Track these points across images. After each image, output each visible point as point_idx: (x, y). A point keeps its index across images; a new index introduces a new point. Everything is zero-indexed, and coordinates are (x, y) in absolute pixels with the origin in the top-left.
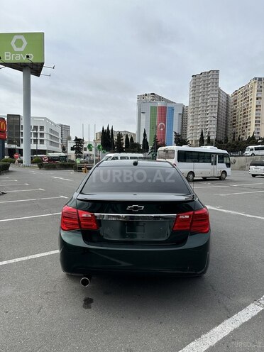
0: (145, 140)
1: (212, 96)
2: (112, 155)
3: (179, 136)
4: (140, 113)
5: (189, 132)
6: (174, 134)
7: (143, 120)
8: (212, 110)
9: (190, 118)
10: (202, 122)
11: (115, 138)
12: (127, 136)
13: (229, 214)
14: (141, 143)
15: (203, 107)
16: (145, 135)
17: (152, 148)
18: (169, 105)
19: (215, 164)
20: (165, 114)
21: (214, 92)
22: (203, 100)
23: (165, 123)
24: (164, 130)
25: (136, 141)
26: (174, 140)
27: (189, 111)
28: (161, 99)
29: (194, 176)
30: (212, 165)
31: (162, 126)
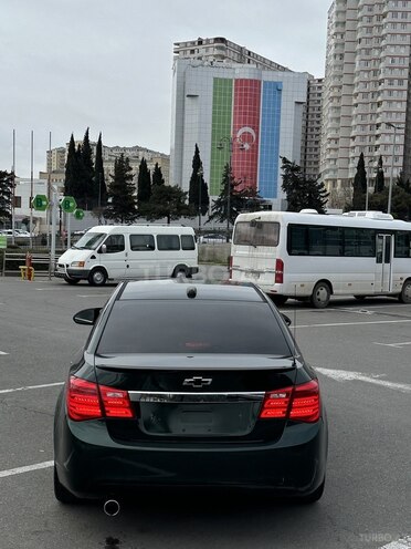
0: (197, 180)
1: (392, 51)
2: (108, 229)
3: (297, 169)
4: (184, 96)
5: (325, 154)
6: (281, 164)
7: (191, 119)
8: (390, 92)
9: (328, 113)
10: (364, 126)
11: (109, 168)
12: (143, 165)
13: (399, 391)
14: (186, 187)
15: (366, 83)
16: (197, 163)
17: (218, 203)
18: (267, 76)
19: (388, 261)
20: (256, 102)
21: (398, 40)
22: (367, 61)
23: (256, 129)
24: (254, 148)
25: (170, 180)
26: (280, 181)
27: (327, 94)
28: (244, 56)
29: (330, 291)
30: (379, 261)
31: (247, 137)
